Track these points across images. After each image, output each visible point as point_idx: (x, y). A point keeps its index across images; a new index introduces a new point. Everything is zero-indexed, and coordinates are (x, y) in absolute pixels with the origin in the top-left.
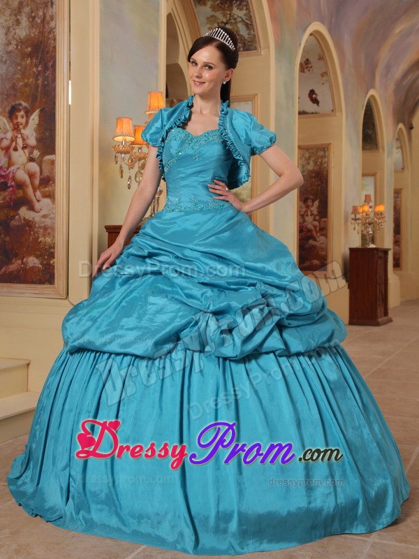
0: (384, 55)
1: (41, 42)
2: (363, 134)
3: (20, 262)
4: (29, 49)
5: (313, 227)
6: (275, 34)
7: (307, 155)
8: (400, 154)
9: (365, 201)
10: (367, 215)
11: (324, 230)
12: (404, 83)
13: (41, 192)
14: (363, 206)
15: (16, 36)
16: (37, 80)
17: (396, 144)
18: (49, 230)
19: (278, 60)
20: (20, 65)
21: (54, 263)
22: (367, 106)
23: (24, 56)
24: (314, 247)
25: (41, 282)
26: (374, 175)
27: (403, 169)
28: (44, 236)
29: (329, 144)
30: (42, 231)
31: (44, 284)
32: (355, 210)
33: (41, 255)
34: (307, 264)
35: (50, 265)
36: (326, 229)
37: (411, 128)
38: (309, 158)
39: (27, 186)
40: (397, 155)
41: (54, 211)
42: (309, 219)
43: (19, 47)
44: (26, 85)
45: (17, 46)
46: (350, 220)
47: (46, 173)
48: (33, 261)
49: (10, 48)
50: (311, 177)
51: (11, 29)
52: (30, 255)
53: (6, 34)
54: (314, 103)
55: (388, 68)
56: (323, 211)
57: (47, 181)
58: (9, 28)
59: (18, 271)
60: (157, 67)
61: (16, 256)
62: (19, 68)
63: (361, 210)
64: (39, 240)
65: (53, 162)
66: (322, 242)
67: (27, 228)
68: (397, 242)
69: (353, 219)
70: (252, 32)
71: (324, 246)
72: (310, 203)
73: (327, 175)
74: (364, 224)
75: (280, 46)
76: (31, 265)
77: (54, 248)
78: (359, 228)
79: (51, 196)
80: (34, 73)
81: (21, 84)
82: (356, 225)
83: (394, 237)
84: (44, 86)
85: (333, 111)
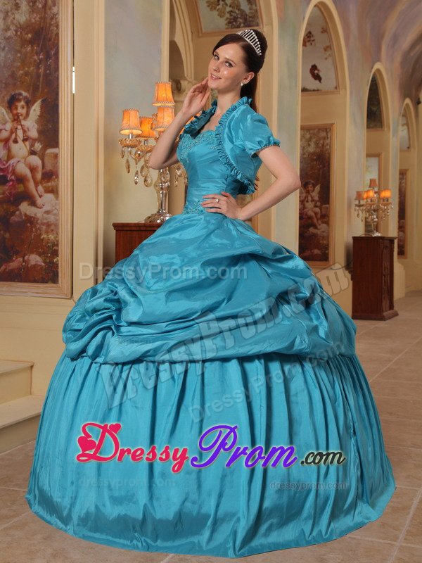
0: (392, 24)
1: (42, 28)
2: (368, 111)
3: (21, 259)
4: (30, 35)
5: (313, 214)
6: (279, 8)
7: (308, 136)
8: (406, 131)
9: (370, 186)
10: (371, 201)
11: (325, 217)
12: (412, 54)
13: (44, 187)
14: (367, 191)
15: (15, 21)
16: (39, 68)
17: (402, 121)
18: (52, 227)
19: (281, 37)
20: (20, 52)
21: (58, 261)
22: (372, 81)
23: (24, 43)
24: (315, 235)
25: (44, 281)
26: (378, 156)
27: (408, 148)
28: (47, 233)
29: (332, 125)
30: (44, 227)
31: (47, 283)
32: (359, 196)
33: (43, 253)
34: (307, 253)
35: (53, 263)
36: (328, 217)
37: (419, 103)
38: (310, 139)
39: (28, 181)
40: (403, 132)
41: (57, 207)
42: (310, 205)
43: (19, 33)
44: (26, 74)
45: (16, 31)
46: (353, 207)
47: (49, 167)
48: (35, 259)
49: (9, 34)
50: (312, 160)
51: (9, 14)
52: (32, 252)
53: (4, 19)
54: (316, 79)
55: (395, 39)
56: (325, 197)
57: (50, 175)
58: (7, 13)
59: (19, 269)
60: (160, 52)
61: (17, 253)
62: (19, 55)
63: (365, 196)
64: (42, 237)
65: (56, 156)
66: (323, 230)
67: (29, 225)
68: (401, 228)
69: (356, 205)
70: (254, 6)
71: (325, 234)
72: (310, 188)
73: (329, 158)
74: (368, 211)
75: (283, 21)
76: (33, 263)
77: (57, 245)
78: (363, 215)
79: (54, 191)
80: (35, 61)
81: (21, 72)
82: (360, 212)
83: (399, 222)
84: (46, 75)
85: (336, 88)
